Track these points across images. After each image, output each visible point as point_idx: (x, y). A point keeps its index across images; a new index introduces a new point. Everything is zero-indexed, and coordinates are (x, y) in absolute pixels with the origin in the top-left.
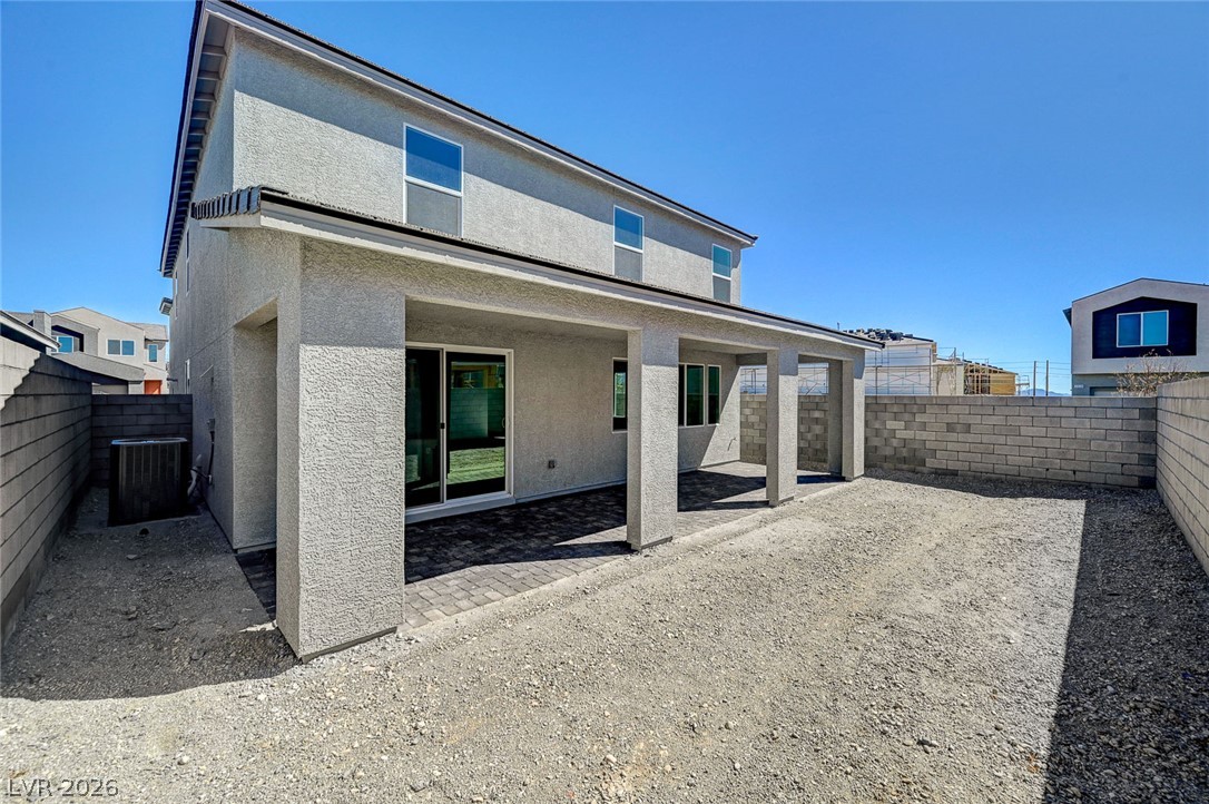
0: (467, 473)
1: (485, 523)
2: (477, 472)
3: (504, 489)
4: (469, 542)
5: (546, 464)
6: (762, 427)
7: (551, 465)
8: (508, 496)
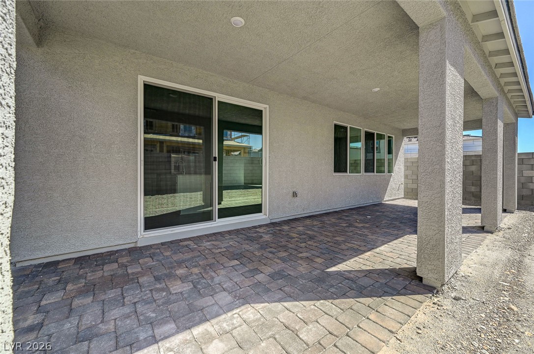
0: (233, 202)
1: (251, 239)
2: (240, 201)
3: (261, 212)
4: (237, 262)
5: (291, 194)
6: (414, 177)
7: (295, 194)
8: (264, 217)
